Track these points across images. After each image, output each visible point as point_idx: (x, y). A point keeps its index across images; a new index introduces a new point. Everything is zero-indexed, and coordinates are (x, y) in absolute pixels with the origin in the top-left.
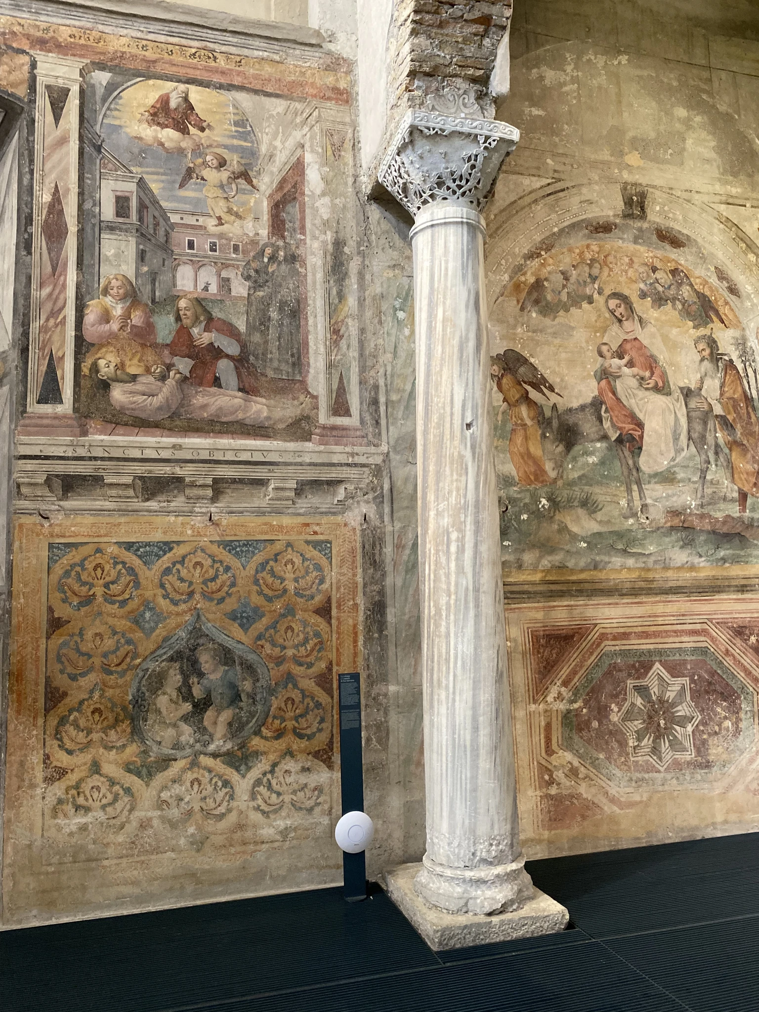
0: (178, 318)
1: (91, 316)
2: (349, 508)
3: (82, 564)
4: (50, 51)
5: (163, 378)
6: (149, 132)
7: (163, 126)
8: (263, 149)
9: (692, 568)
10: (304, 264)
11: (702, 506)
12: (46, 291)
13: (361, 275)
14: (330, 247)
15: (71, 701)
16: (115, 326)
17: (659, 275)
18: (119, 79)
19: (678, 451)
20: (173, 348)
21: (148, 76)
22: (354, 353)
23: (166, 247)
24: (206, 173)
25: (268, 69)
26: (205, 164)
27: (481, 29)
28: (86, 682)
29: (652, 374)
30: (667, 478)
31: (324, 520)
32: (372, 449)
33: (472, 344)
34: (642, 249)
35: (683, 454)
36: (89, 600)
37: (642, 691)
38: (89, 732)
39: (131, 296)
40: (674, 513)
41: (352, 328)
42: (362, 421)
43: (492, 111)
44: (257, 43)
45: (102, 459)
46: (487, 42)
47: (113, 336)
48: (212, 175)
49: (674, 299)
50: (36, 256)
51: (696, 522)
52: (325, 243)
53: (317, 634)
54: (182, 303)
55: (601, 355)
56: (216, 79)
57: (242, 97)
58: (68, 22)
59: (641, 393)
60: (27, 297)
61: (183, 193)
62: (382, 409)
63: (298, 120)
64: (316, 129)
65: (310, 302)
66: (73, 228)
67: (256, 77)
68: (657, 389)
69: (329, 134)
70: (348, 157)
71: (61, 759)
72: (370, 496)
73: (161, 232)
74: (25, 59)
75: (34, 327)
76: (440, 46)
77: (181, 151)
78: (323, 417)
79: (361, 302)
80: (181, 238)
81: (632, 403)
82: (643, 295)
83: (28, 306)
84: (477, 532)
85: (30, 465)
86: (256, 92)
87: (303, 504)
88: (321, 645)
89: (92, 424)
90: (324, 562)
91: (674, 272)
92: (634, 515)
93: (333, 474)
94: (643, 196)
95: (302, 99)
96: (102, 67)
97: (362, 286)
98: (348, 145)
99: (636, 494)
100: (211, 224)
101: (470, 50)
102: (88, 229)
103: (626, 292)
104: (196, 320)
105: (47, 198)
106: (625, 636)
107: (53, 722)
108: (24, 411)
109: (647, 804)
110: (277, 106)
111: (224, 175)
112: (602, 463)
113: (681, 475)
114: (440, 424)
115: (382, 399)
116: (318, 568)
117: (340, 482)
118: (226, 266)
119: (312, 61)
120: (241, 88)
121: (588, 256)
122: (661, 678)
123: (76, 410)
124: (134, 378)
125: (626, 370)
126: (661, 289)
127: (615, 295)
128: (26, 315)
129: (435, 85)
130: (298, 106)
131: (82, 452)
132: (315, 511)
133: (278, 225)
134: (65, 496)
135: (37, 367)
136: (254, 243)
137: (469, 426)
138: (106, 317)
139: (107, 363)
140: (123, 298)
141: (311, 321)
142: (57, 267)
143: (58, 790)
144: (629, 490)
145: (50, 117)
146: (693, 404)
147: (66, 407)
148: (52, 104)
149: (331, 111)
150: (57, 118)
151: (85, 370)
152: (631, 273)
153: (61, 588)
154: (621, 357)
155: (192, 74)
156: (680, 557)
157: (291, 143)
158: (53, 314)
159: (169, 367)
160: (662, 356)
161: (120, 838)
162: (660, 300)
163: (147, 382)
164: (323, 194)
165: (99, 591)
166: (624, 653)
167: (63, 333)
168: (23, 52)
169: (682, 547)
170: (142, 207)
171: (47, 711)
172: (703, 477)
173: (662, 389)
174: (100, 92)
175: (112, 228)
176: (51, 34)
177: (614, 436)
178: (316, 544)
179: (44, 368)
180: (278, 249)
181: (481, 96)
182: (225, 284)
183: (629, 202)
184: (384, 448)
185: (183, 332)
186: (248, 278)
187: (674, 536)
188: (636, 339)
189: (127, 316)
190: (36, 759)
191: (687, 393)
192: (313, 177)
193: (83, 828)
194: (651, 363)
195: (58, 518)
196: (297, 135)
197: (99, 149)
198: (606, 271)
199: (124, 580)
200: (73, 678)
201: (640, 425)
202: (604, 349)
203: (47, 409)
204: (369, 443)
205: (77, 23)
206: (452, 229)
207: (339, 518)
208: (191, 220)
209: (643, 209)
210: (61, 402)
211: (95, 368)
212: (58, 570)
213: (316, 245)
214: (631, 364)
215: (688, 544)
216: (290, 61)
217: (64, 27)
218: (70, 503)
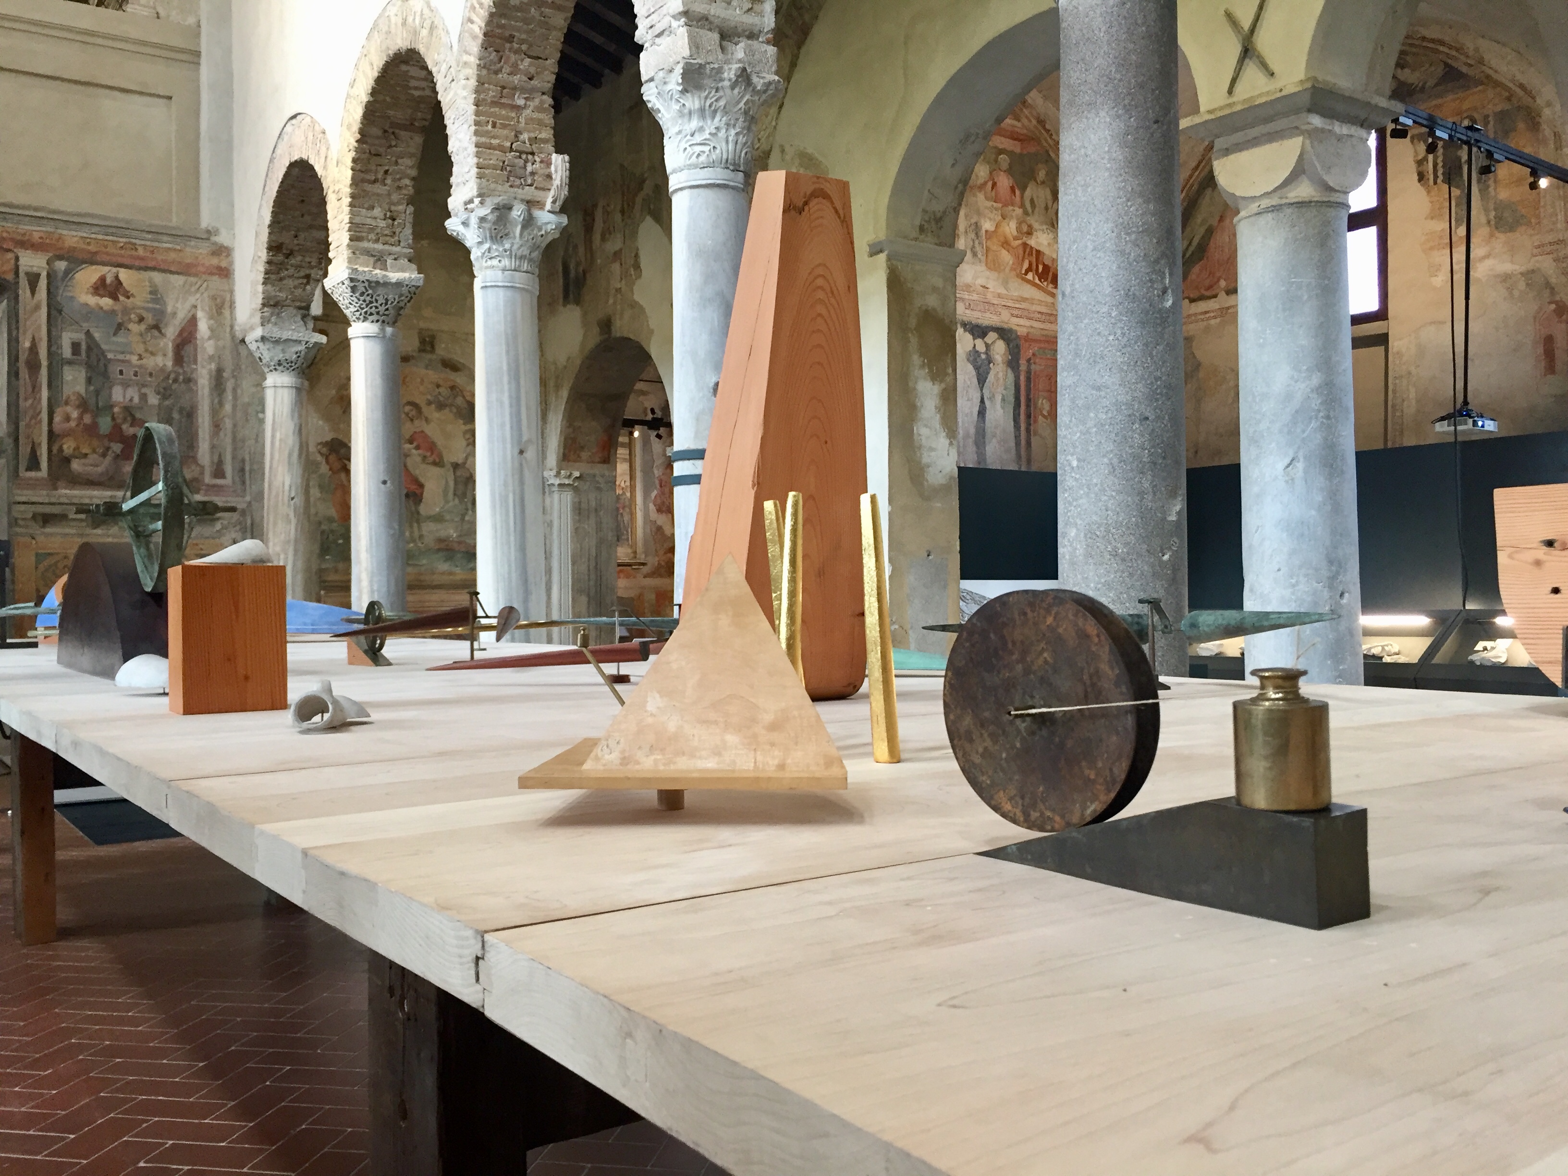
0: (113, 419)
1: (57, 419)
2: (224, 535)
4: (27, 249)
5: (104, 455)
6: (92, 300)
7: (102, 296)
8: (169, 309)
9: (451, 574)
10: (196, 383)
11: (460, 536)
12: (30, 402)
13: (234, 390)
14: (214, 373)
16: (73, 424)
17: (441, 390)
18: (72, 265)
19: (447, 502)
20: (111, 437)
21: (93, 263)
22: (228, 440)
23: (105, 374)
24: (131, 326)
25: (173, 256)
26: (130, 320)
27: (305, 281)
29: (432, 454)
30: (438, 519)
31: (208, 542)
32: (240, 499)
34: (430, 372)
35: (451, 504)
39: (83, 405)
40: (440, 540)
41: (228, 424)
42: (234, 482)
43: (311, 325)
44: (165, 238)
45: (67, 504)
46: (308, 287)
47: (72, 430)
48: (134, 327)
49: (451, 405)
50: (21, 382)
51: (455, 546)
52: (210, 370)
54: (116, 410)
56: (137, 263)
57: (154, 275)
58: (39, 228)
59: (423, 466)
60: (17, 406)
61: (115, 339)
62: (247, 474)
63: (193, 289)
64: (206, 295)
65: (200, 407)
66: (44, 363)
67: (164, 261)
68: (435, 464)
69: (214, 298)
70: (226, 312)
72: (238, 528)
73: (101, 364)
74: (10, 255)
75: (22, 424)
76: (280, 291)
77: (113, 312)
78: (208, 479)
79: (234, 407)
80: (114, 369)
81: (417, 472)
82: (429, 403)
83: (17, 412)
85: (22, 507)
86: (164, 271)
89: (60, 483)
91: (452, 388)
92: (414, 541)
94: (433, 337)
95: (196, 275)
96: (60, 258)
97: (235, 398)
98: (227, 305)
99: (415, 529)
100: (134, 359)
101: (299, 292)
102: (54, 363)
103: (418, 401)
104: (125, 419)
105: (27, 344)
108: (18, 476)
110: (178, 280)
111: (143, 327)
113: (448, 517)
114: (277, 495)
115: (247, 468)
117: (219, 519)
118: (144, 386)
119: (203, 250)
120: (154, 269)
123: (49, 475)
124: (86, 455)
125: (414, 451)
126: (441, 399)
127: (410, 403)
128: (17, 418)
129: (277, 311)
130: (192, 279)
131: (53, 500)
132: (202, 537)
133: (179, 359)
134: (44, 526)
135: (25, 450)
136: (162, 370)
137: (293, 499)
138: (68, 419)
139: (68, 446)
140: (78, 407)
141: (200, 420)
142: (35, 388)
144: (411, 526)
145: (28, 292)
146: (458, 473)
147: (43, 473)
148: (30, 284)
149: (216, 282)
150: (33, 292)
151: (55, 451)
152: (422, 388)
153: (44, 578)
154: (411, 442)
155: (120, 260)
156: (444, 567)
157: (188, 305)
158: (34, 417)
159: (108, 449)
160: (440, 442)
162: (441, 406)
163: (93, 458)
164: (210, 338)
167: (40, 429)
169: (445, 561)
170: (89, 349)
172: (463, 519)
173: (439, 463)
174: (60, 275)
175: (70, 363)
176: (27, 238)
179: (29, 450)
180: (178, 374)
181: (304, 317)
182: (144, 397)
183: (423, 342)
184: (248, 498)
185: (117, 428)
186: (158, 393)
187: (441, 554)
188: (422, 432)
189: (81, 418)
191: (456, 466)
192: (203, 327)
194: (432, 447)
195: (41, 539)
196: (192, 300)
197: (60, 312)
201: (421, 486)
203: (32, 474)
204: (237, 496)
205: (44, 229)
206: (286, 390)
208: (121, 357)
209: (433, 347)
210: (40, 470)
211: (61, 450)
212: (42, 567)
213: (204, 371)
214: (418, 448)
215: (449, 558)
216: (188, 249)
217: (36, 231)
218: (48, 530)
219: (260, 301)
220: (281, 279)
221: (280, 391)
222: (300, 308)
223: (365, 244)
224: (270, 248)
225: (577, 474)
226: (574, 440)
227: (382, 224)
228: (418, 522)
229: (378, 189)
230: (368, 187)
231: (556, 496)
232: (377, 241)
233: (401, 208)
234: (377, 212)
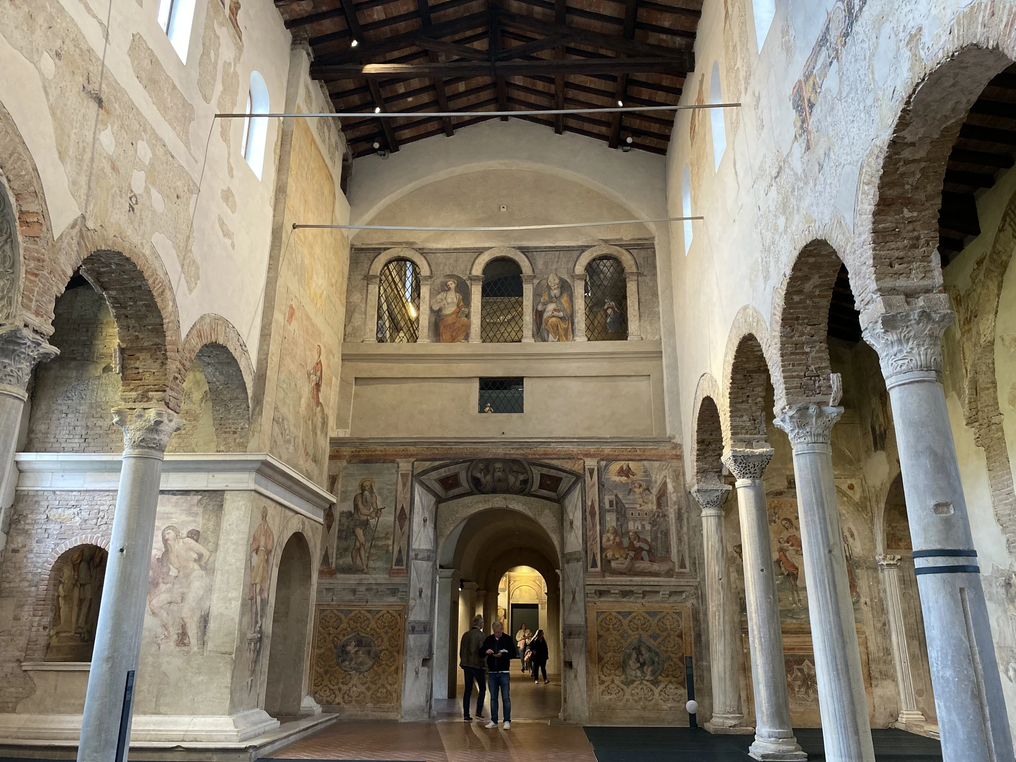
0: (630, 539)
1: (604, 540)
2: (687, 601)
3: (606, 618)
4: (588, 458)
5: (626, 558)
6: (617, 479)
7: (622, 476)
8: (653, 480)
10: (668, 517)
12: (591, 533)
13: (688, 519)
14: (677, 511)
15: (605, 660)
16: (611, 542)
18: (608, 463)
20: (629, 549)
21: (617, 461)
22: (686, 547)
23: (624, 515)
24: (635, 490)
25: (653, 452)
26: (635, 487)
28: (609, 655)
31: (679, 605)
32: (694, 580)
33: (720, 553)
36: (608, 629)
37: (801, 670)
38: (611, 670)
39: (615, 533)
41: (686, 538)
42: (690, 570)
43: (723, 481)
44: (650, 444)
45: (610, 585)
47: (611, 546)
48: (637, 490)
50: (588, 522)
52: (675, 509)
53: (678, 644)
54: (631, 534)
55: (780, 542)
56: (637, 458)
57: (645, 463)
58: (593, 447)
59: (797, 556)
60: (586, 535)
61: (629, 497)
62: (697, 565)
63: (664, 468)
64: (670, 470)
65: (671, 530)
66: (598, 512)
67: (649, 455)
69: (675, 471)
70: (681, 478)
71: (603, 678)
72: (694, 597)
73: (623, 511)
74: (581, 461)
75: (589, 544)
76: (705, 464)
77: (627, 483)
78: (677, 569)
79: (688, 529)
80: (629, 513)
81: (793, 560)
83: (586, 538)
84: (724, 613)
85: (590, 587)
86: (650, 460)
87: (672, 599)
88: (680, 648)
89: (606, 574)
90: (679, 619)
92: (796, 603)
93: (681, 589)
95: (665, 460)
96: (603, 460)
97: (688, 523)
98: (681, 474)
99: (796, 595)
100: (638, 506)
101: (715, 463)
102: (602, 512)
103: (789, 517)
104: (635, 539)
105: (590, 504)
106: (793, 649)
107: (601, 666)
108: (587, 571)
109: (803, 713)
110: (657, 464)
111: (641, 490)
112: (781, 583)
114: (712, 578)
115: (697, 562)
116: (678, 621)
117: (683, 592)
118: (643, 520)
119: (668, 447)
120: (645, 460)
121: (773, 505)
122: (808, 665)
123: (601, 570)
124: (617, 559)
125: (790, 547)
127: (785, 519)
128: (586, 540)
129: (705, 475)
130: (664, 463)
131: (604, 583)
132: (675, 602)
133: (659, 505)
134: (600, 597)
135: (590, 557)
136: (652, 511)
137: (720, 579)
138: (608, 540)
139: (609, 554)
140: (613, 533)
141: (671, 536)
142: (594, 525)
143: (603, 687)
144: (793, 594)
145: (589, 478)
147: (599, 569)
148: (590, 474)
149: (675, 463)
150: (591, 478)
151: (604, 557)
152: (791, 510)
153: (601, 625)
154: (788, 543)
155: (629, 457)
157: (662, 476)
158: (594, 540)
159: (628, 555)
161: (621, 704)
163: (621, 560)
164: (674, 492)
165: (611, 627)
166: (792, 656)
167: (597, 546)
168: (581, 459)
170: (617, 503)
171: (599, 663)
174: (603, 468)
175: (609, 511)
176: (588, 452)
177: (786, 573)
178: (676, 613)
179: (592, 557)
180: (659, 513)
181: (719, 477)
182: (643, 526)
183: (790, 483)
184: (699, 579)
185: (631, 543)
186: (650, 523)
188: (794, 535)
189: (614, 539)
190: (596, 677)
192: (670, 487)
193: (610, 699)
195: (598, 604)
196: (664, 473)
197: (603, 486)
198: (781, 510)
199: (618, 624)
200: (605, 653)
201: (797, 569)
202: (781, 540)
203: (593, 570)
204: (693, 578)
205: (595, 447)
206: (712, 518)
207: (683, 604)
208: (631, 506)
210: (597, 567)
211: (606, 556)
212: (600, 620)
213: (672, 510)
214: (792, 545)
216: (660, 448)
217: (592, 449)
218: (601, 599)
219: (696, 471)
220: (705, 458)
221: (709, 518)
222: (717, 472)
223: (740, 436)
224: (698, 443)
225: (899, 557)
226: (894, 535)
227: (749, 424)
228: (797, 591)
229: (744, 406)
230: (739, 406)
231: (886, 572)
232: (747, 433)
233: (758, 413)
234: (745, 418)
